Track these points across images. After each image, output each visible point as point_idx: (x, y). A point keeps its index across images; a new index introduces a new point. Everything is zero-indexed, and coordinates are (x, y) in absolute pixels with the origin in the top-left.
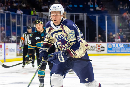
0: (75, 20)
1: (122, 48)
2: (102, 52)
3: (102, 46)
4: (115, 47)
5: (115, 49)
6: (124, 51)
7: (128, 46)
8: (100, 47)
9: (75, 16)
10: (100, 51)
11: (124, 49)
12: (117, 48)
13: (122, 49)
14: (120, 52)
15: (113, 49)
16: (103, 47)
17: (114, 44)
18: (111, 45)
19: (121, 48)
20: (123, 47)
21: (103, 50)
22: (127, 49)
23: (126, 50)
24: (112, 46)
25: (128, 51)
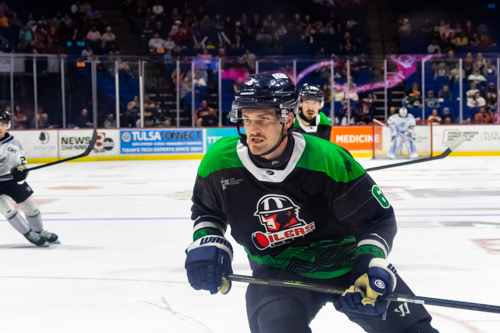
0: (38, 71)
1: (157, 141)
2: (108, 153)
3: (107, 136)
4: (140, 139)
5: (138, 144)
6: (161, 149)
7: (172, 136)
8: (101, 141)
9: (38, 63)
10: (102, 151)
11: (163, 144)
12: (143, 141)
13: (156, 144)
14: (153, 152)
15: (134, 144)
16: (110, 140)
17: (136, 133)
18: (128, 134)
19: (153, 141)
20: (160, 138)
21: (110, 148)
22: (168, 144)
23: (166, 146)
24: (132, 136)
25: (173, 149)
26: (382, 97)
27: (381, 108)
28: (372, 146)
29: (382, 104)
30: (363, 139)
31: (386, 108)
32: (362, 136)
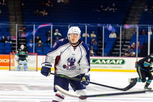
26: (15, 41)
27: (15, 47)
28: (9, 64)
29: (15, 45)
30: (5, 61)
31: (16, 47)
32: (5, 59)
